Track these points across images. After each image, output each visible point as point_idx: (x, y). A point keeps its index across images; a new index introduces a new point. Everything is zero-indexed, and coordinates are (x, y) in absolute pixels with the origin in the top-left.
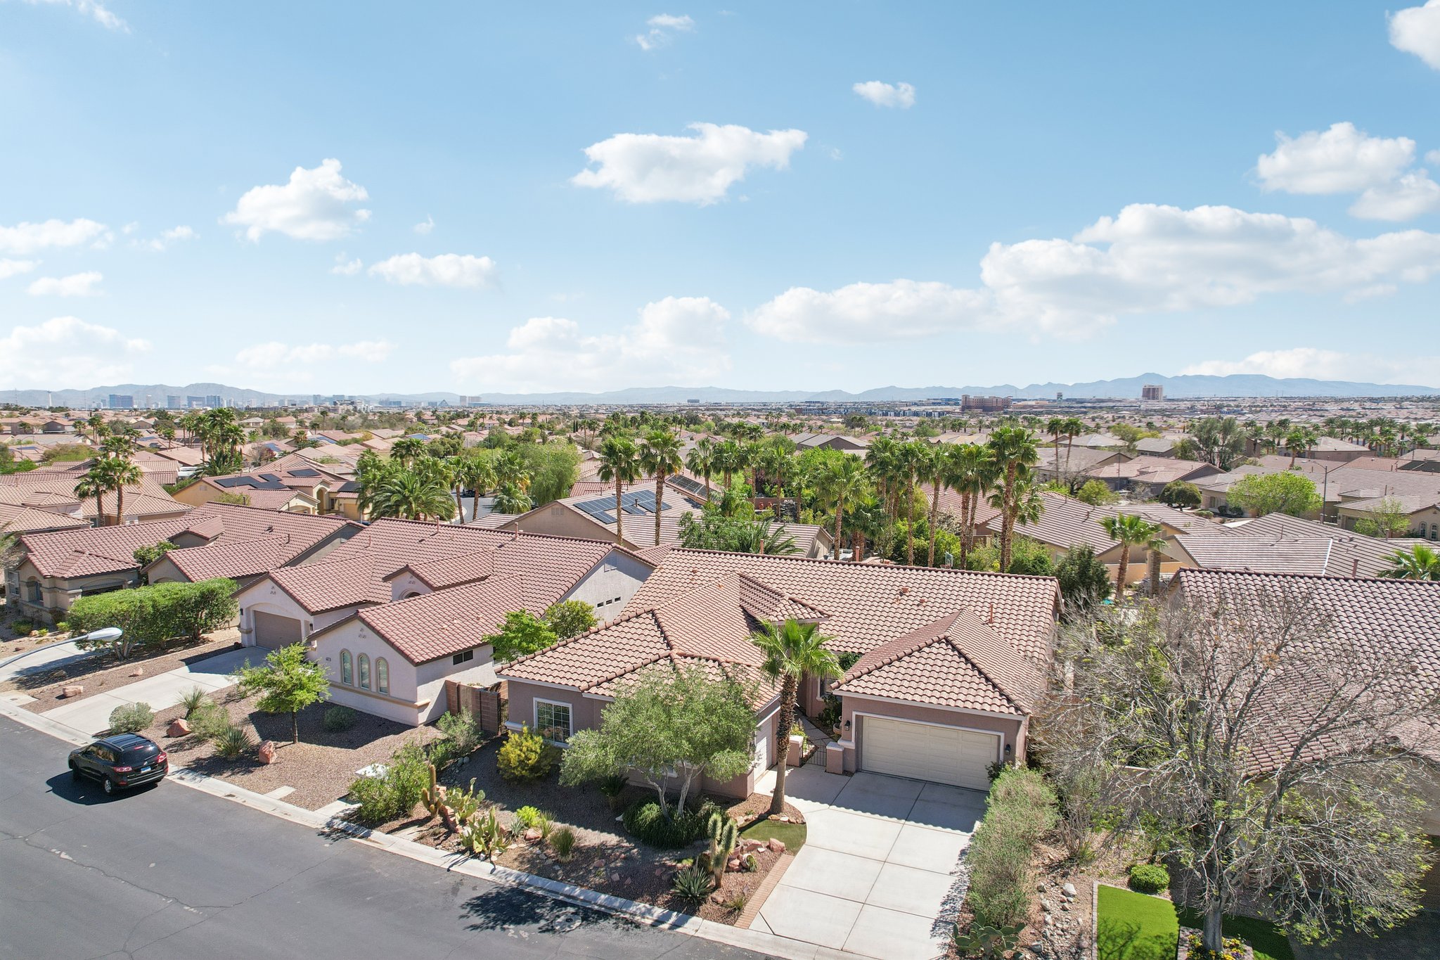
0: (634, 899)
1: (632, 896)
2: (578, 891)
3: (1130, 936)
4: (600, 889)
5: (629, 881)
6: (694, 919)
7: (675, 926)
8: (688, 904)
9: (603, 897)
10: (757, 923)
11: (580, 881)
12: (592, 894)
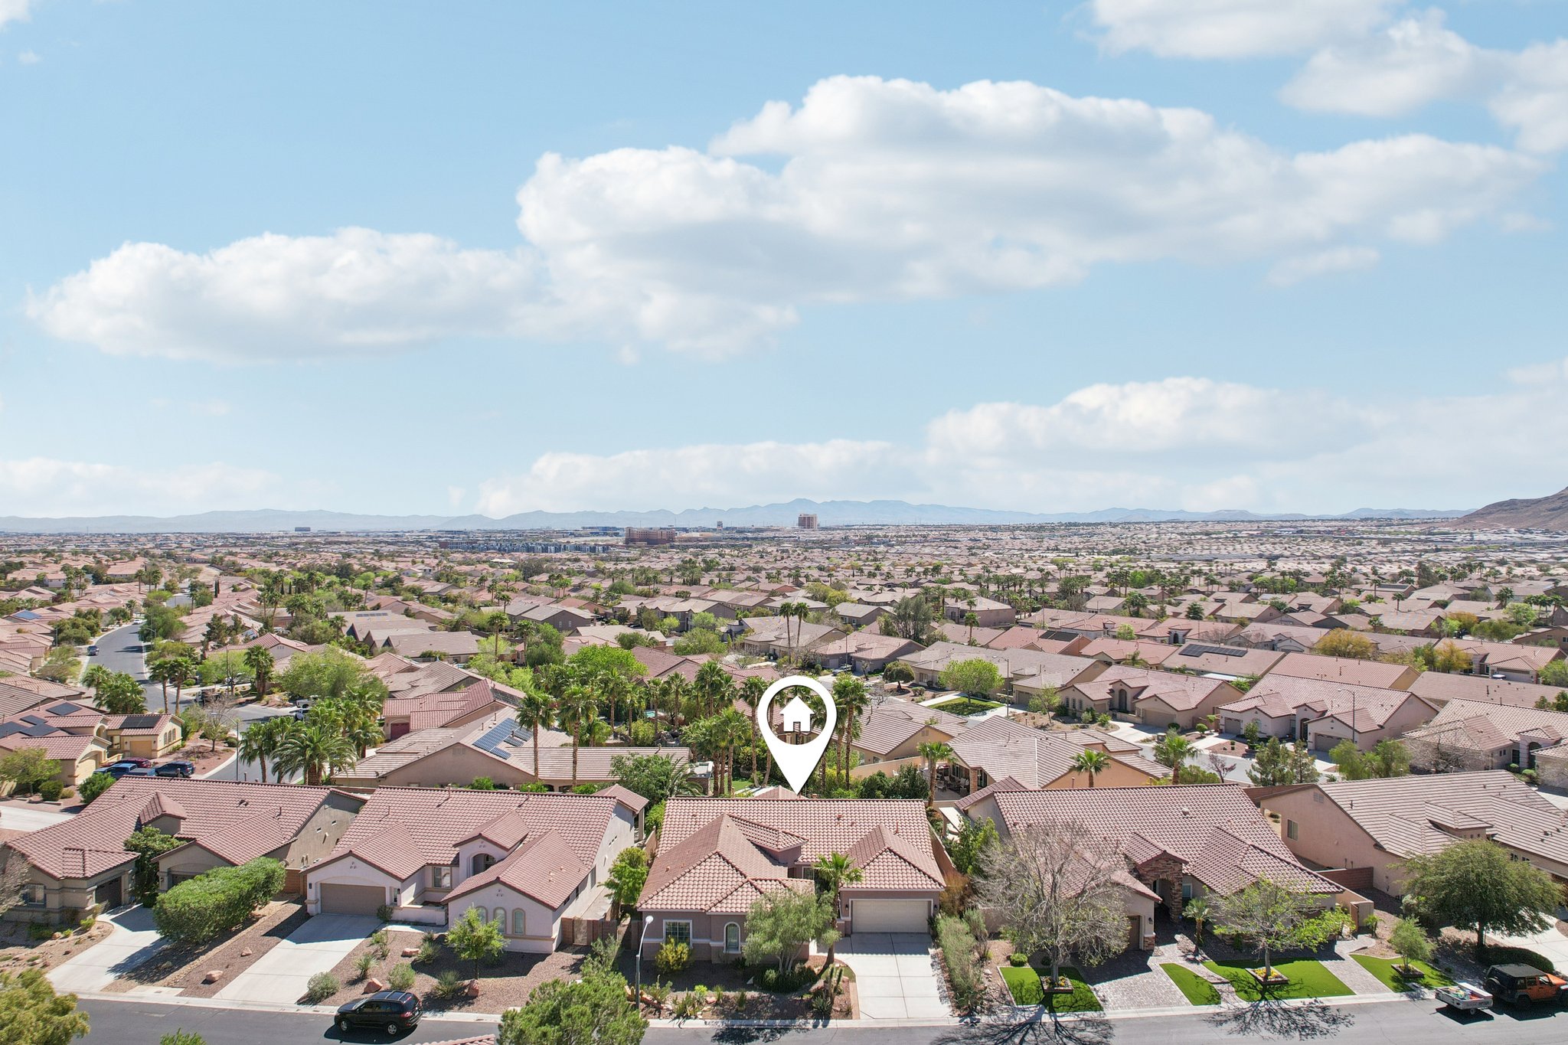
0: (795, 1019)
1: (794, 1018)
2: (762, 1022)
3: (1022, 985)
4: (774, 1017)
5: (786, 1011)
6: (831, 1021)
7: (825, 1026)
8: (824, 1014)
9: (778, 1022)
10: (862, 1016)
11: (759, 1017)
12: (771, 1022)
